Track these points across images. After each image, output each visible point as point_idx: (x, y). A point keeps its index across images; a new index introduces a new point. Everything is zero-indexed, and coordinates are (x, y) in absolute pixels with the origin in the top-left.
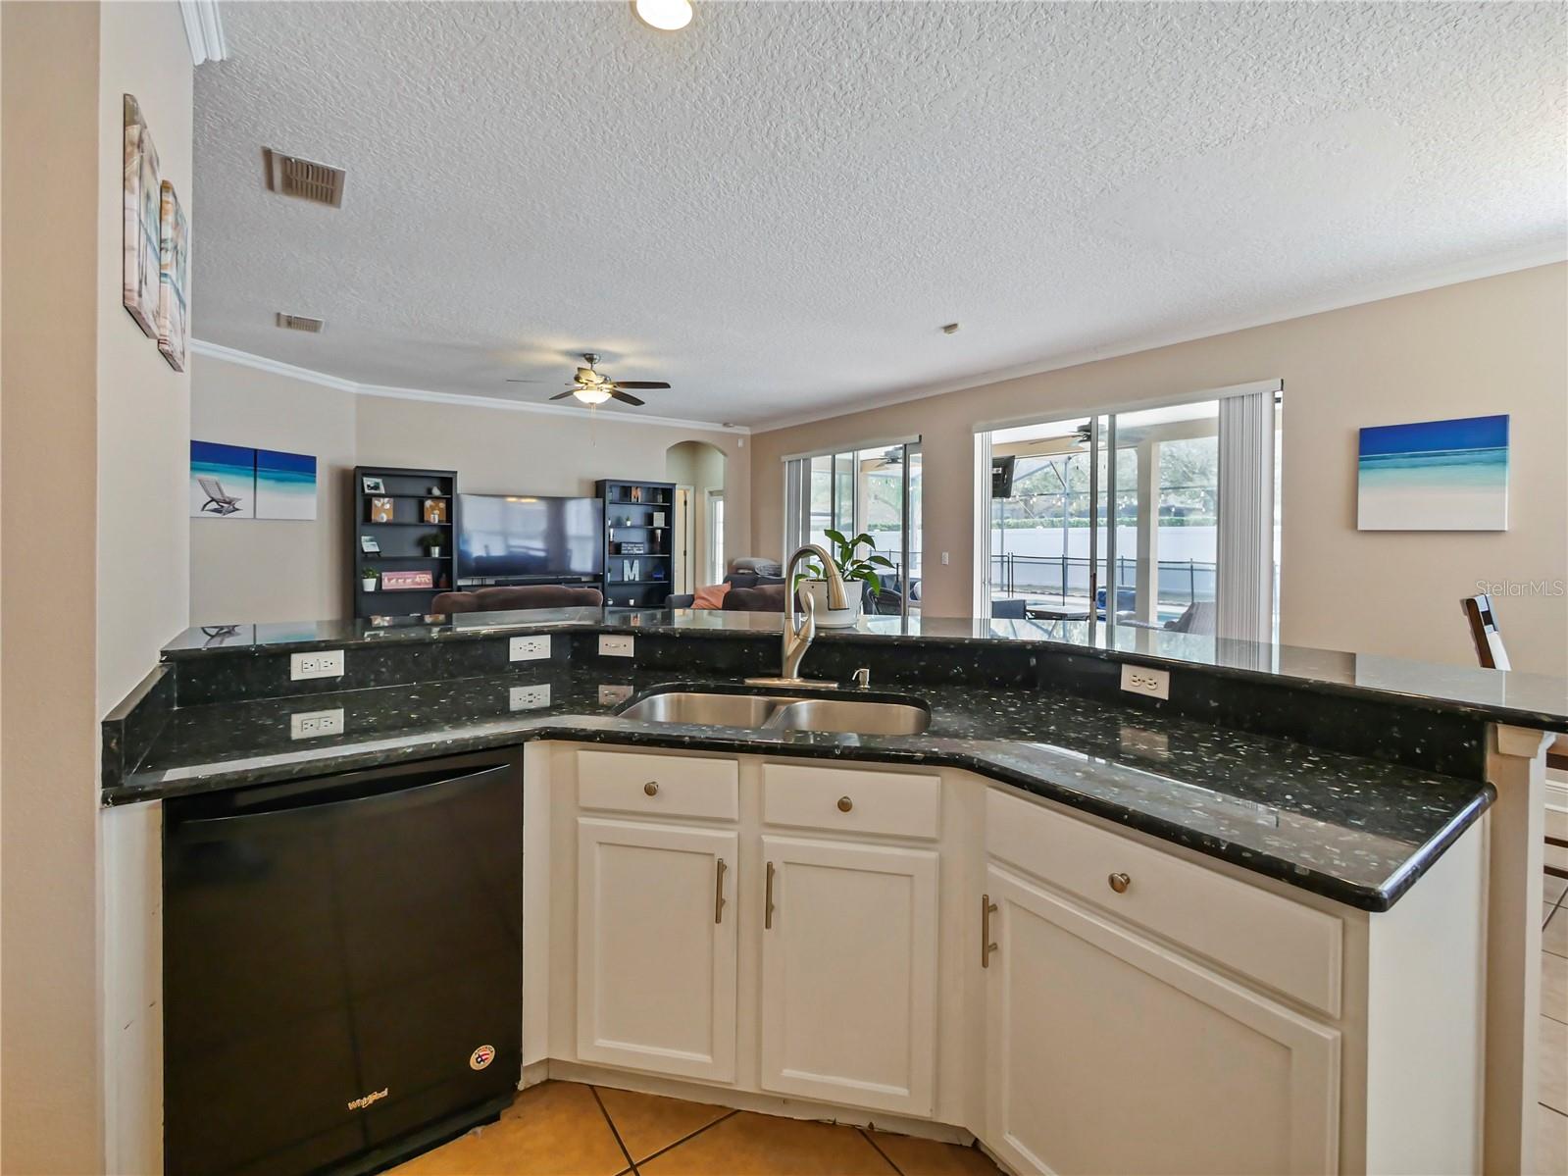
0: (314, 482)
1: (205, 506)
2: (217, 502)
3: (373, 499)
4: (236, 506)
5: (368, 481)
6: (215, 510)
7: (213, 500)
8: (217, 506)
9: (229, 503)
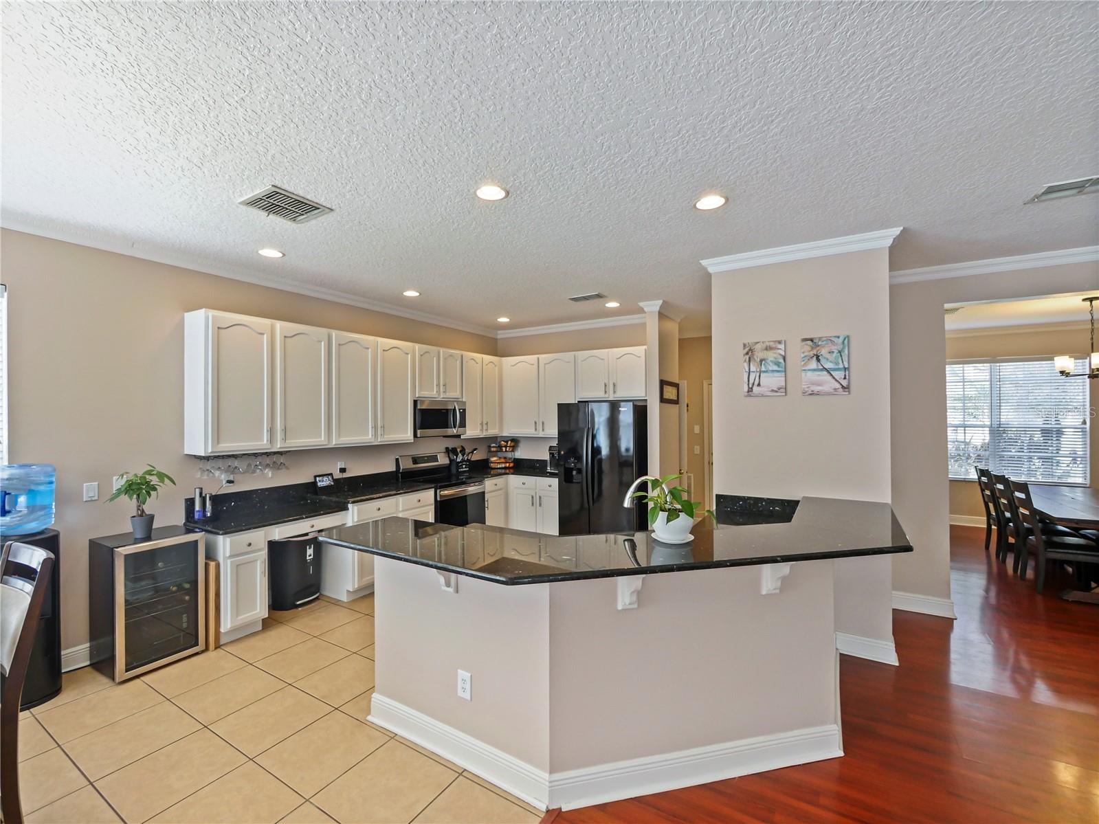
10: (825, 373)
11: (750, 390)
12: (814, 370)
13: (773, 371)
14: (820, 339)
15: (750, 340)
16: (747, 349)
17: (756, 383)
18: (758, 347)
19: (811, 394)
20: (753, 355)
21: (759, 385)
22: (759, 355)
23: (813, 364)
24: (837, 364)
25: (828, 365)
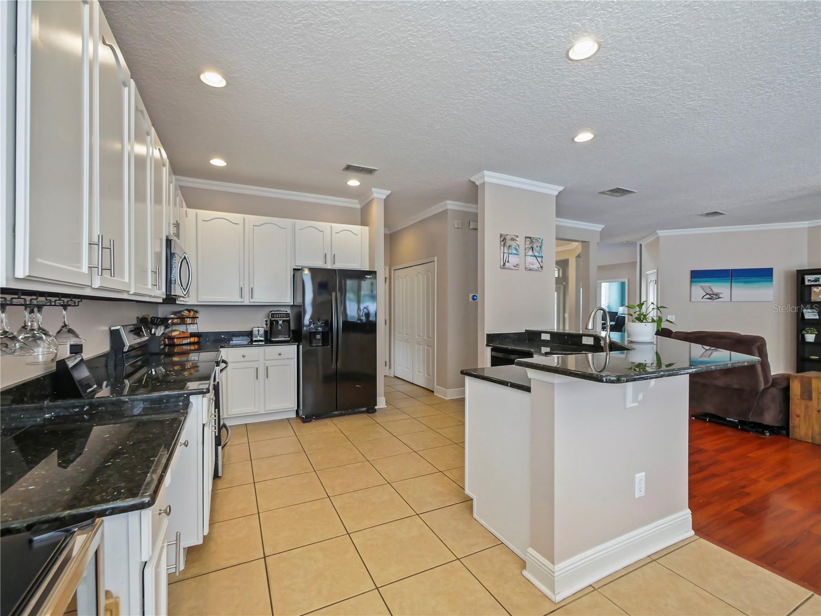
0: (772, 281)
1: (703, 297)
2: (710, 295)
3: (812, 287)
4: (720, 296)
5: (807, 277)
6: (709, 298)
7: (707, 294)
8: (710, 297)
9: (716, 295)
10: (535, 258)
11: (504, 264)
12: (531, 256)
13: (514, 254)
14: (534, 238)
15: (504, 233)
16: (502, 239)
17: (507, 261)
18: (508, 238)
19: (530, 270)
20: (505, 242)
21: (508, 262)
22: (509, 243)
23: (530, 253)
24: (539, 253)
25: (536, 254)
